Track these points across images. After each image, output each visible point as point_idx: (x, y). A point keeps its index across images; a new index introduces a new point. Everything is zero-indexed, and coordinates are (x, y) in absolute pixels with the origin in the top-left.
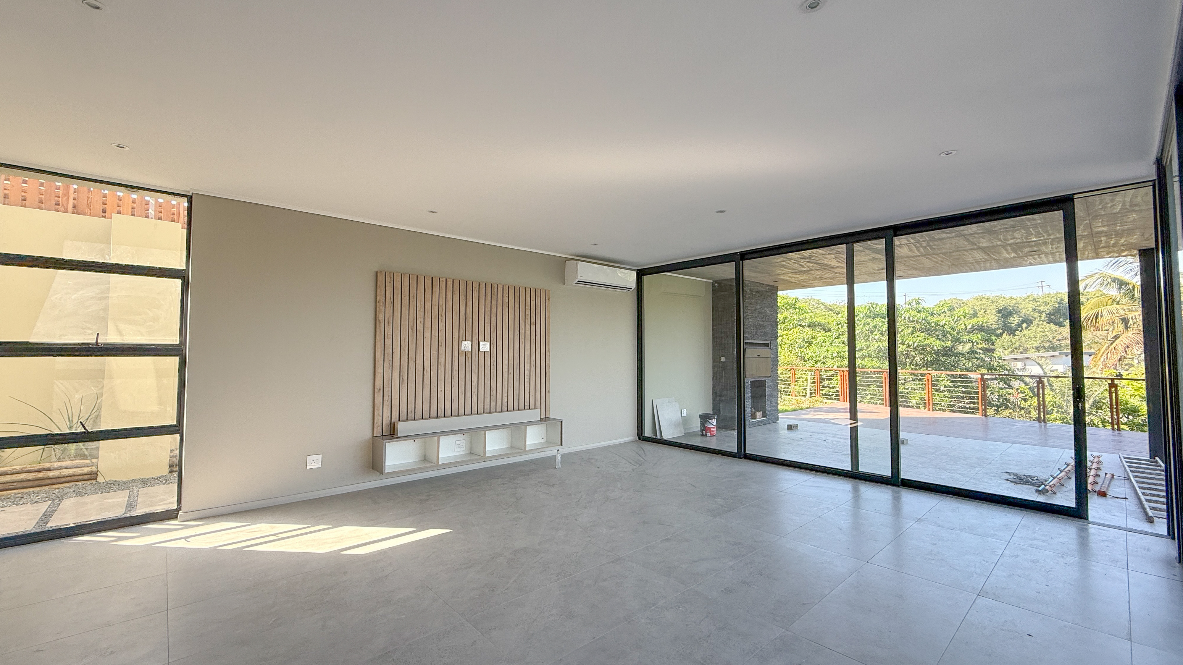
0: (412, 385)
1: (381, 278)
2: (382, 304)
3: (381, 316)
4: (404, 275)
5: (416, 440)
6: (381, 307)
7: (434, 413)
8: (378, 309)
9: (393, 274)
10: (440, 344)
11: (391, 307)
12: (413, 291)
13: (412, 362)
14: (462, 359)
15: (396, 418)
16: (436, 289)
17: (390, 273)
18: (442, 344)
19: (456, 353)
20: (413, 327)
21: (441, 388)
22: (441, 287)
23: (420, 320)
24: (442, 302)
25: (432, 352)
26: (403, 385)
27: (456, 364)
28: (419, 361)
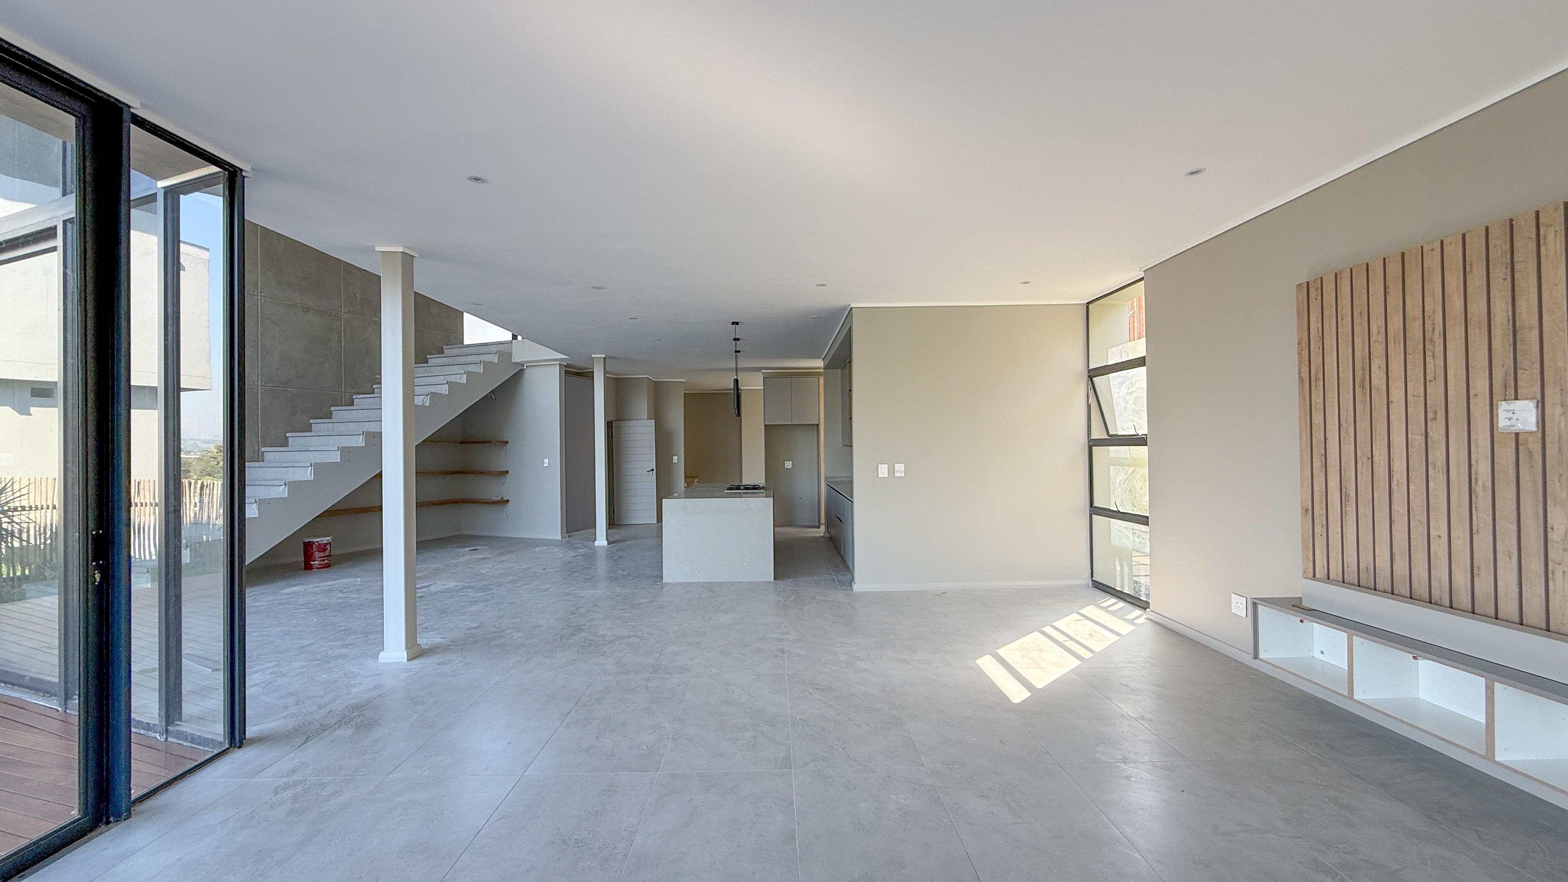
0: (1365, 510)
1: (1303, 296)
2: (1304, 346)
3: (1305, 369)
4: (1341, 273)
5: (1305, 621)
6: (1304, 352)
9: (1320, 280)
10: (1430, 415)
11: (1319, 348)
12: (1360, 301)
13: (1365, 459)
14: (1506, 456)
15: (1338, 574)
16: (1414, 279)
17: (1316, 280)
18: (1439, 416)
19: (1482, 437)
20: (1363, 381)
21: (1439, 527)
22: (1429, 268)
23: (1378, 363)
24: (1433, 305)
25: (1410, 436)
26: (1348, 509)
27: (1483, 468)
28: (1380, 458)
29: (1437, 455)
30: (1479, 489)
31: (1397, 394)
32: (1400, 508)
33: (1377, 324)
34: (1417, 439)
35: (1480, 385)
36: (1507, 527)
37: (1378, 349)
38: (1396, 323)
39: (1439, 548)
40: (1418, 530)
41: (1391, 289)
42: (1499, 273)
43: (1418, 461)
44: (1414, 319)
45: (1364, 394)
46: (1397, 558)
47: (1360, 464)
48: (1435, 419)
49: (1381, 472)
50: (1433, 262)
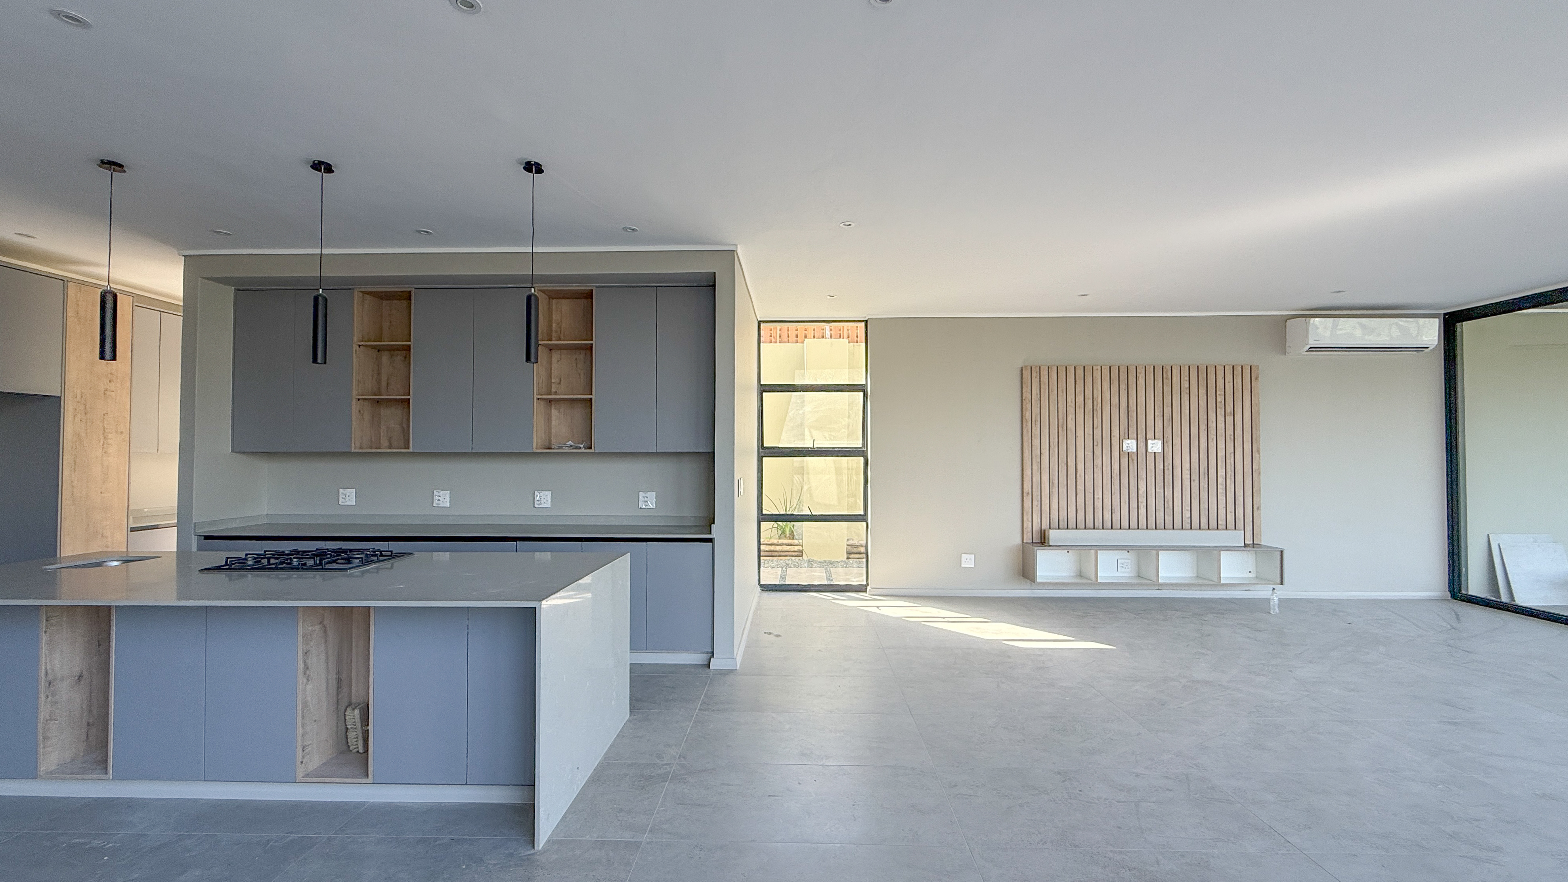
0: (1063, 490)
1: (1027, 374)
2: (1028, 402)
3: (1028, 415)
4: (1051, 368)
5: (1070, 551)
6: (1027, 405)
7: (1090, 523)
8: (1024, 407)
9: (1038, 368)
10: (1095, 444)
11: (1037, 404)
12: (1062, 384)
13: (1063, 464)
14: (1125, 461)
15: (1046, 525)
16: (1089, 380)
17: (1036, 366)
18: (1099, 444)
19: (1116, 454)
20: (1063, 424)
21: (1098, 495)
22: (1096, 377)
23: (1071, 417)
24: (1097, 394)
25: (1086, 453)
26: (1054, 490)
27: (1116, 467)
28: (1071, 463)
29: (1098, 462)
30: (1114, 476)
31: (1080, 433)
32: (1081, 487)
33: (1071, 397)
34: (1089, 454)
35: (1116, 433)
36: (1125, 491)
37: (1071, 410)
38: (1080, 399)
39: (1098, 504)
40: (1089, 496)
41: (1078, 382)
42: (1123, 387)
43: (1089, 465)
44: (1089, 399)
45: (1063, 431)
46: (1079, 512)
47: (1060, 467)
48: (1097, 445)
49: (1072, 470)
50: (1097, 375)
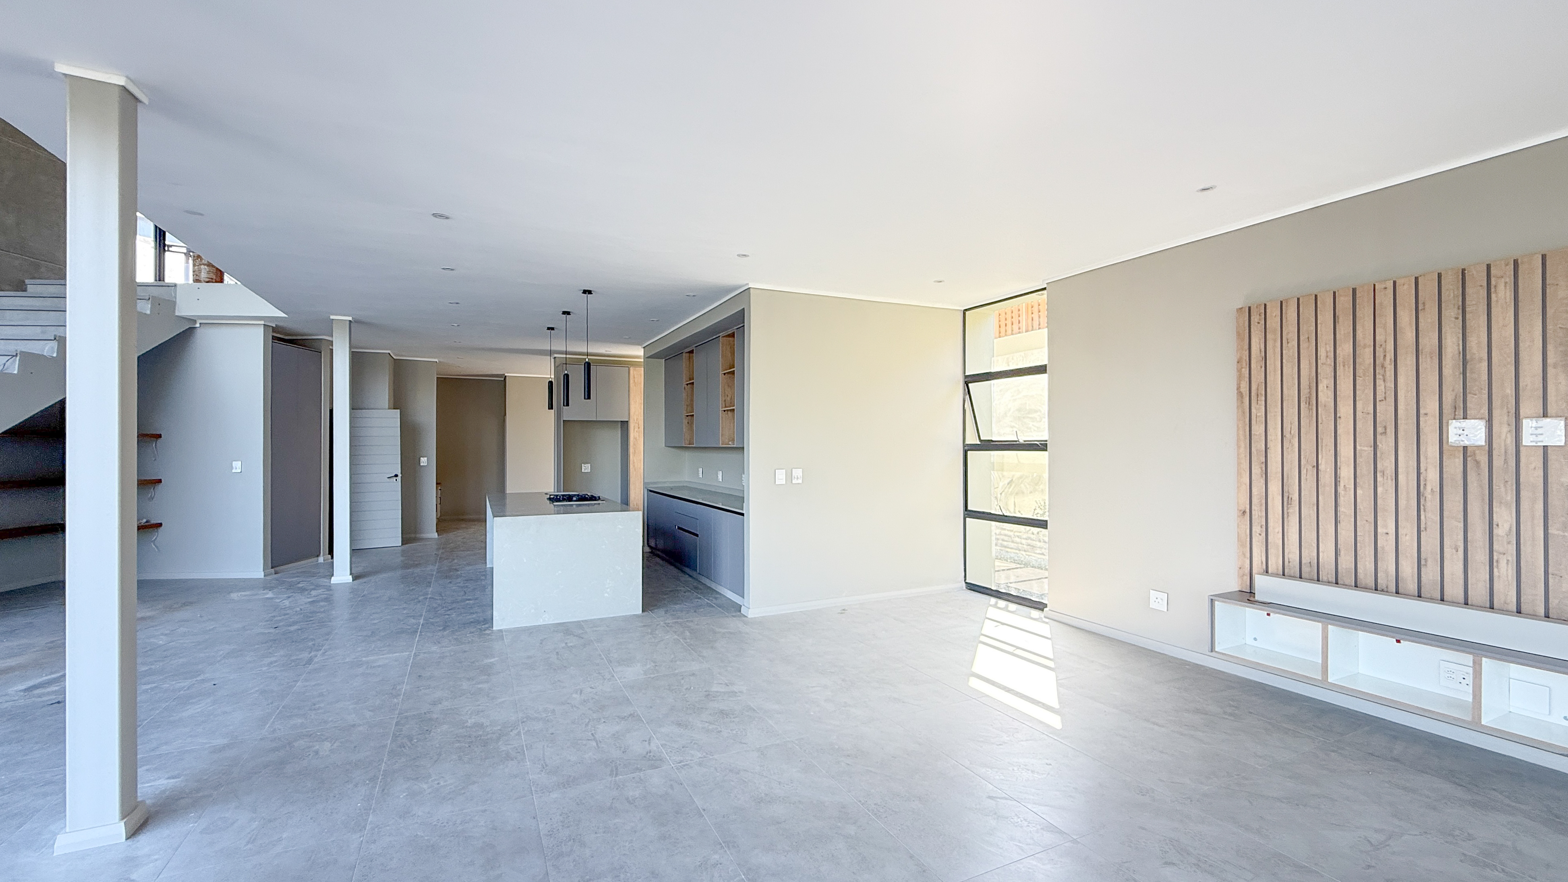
0: (1309, 512)
1: (1257, 317)
2: (1244, 364)
3: (1244, 385)
4: (1287, 302)
5: (1271, 614)
6: (1243, 370)
9: (1263, 306)
10: (1380, 430)
11: (1261, 367)
12: (1308, 328)
13: (1310, 467)
14: (1454, 466)
16: (1365, 312)
17: (1258, 306)
18: (1388, 430)
19: (1431, 449)
21: (1387, 525)
22: (1381, 304)
23: (1325, 383)
24: (1385, 335)
25: (1358, 447)
26: (1290, 511)
27: (1431, 476)
28: (1327, 465)
29: (1386, 464)
30: (1427, 493)
31: (1345, 410)
32: (1346, 509)
33: (1325, 349)
34: (1365, 450)
35: (1430, 406)
36: (1454, 526)
37: (1326, 371)
38: (1345, 349)
39: (1387, 544)
40: (1365, 529)
41: (1340, 318)
42: (1451, 313)
43: (1366, 469)
44: (1365, 346)
45: (1310, 410)
46: (1342, 553)
47: (1303, 472)
48: (1385, 433)
49: (1327, 477)
50: (1385, 299)
